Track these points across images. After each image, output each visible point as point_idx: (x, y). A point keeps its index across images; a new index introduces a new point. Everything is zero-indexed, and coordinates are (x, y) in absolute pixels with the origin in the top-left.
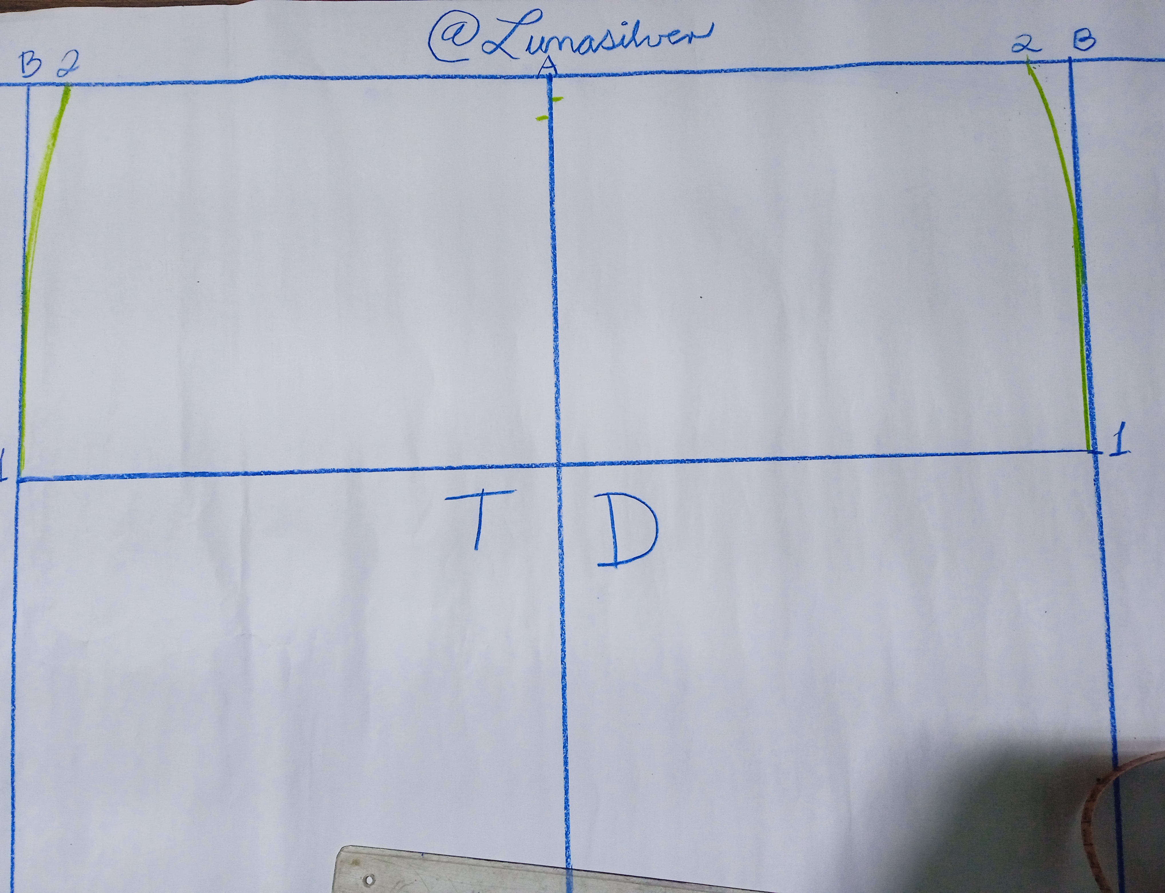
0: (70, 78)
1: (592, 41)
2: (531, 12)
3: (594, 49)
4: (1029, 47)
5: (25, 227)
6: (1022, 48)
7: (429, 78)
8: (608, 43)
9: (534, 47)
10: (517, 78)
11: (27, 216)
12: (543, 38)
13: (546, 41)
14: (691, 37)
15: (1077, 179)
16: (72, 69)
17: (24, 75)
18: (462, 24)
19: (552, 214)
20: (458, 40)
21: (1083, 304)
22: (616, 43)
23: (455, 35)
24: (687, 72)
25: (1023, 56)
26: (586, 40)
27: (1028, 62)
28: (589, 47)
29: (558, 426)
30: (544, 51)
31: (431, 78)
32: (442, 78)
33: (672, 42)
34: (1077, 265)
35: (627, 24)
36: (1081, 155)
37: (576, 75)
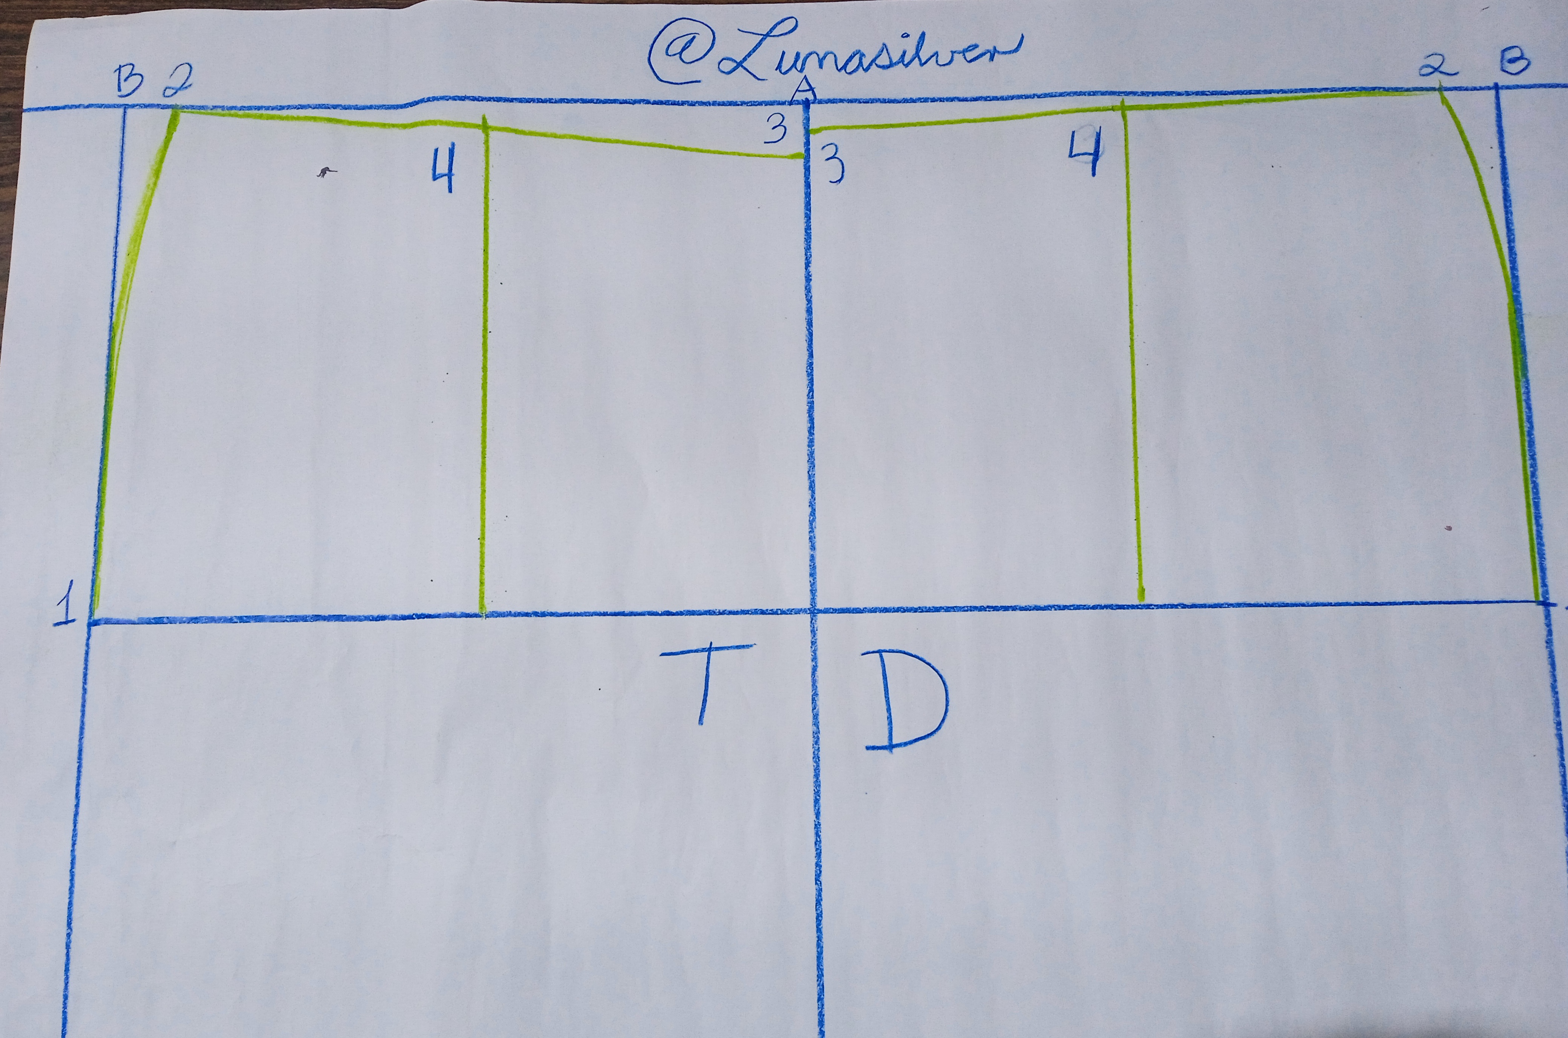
0: (181, 99)
1: (863, 58)
2: (782, 21)
3: (865, 68)
4: (1441, 69)
5: (113, 289)
6: (1431, 70)
7: (648, 104)
8: (884, 60)
9: (786, 65)
10: (764, 105)
11: (116, 275)
12: (798, 55)
13: (802, 57)
14: (993, 54)
15: (1511, 241)
16: (183, 87)
17: (120, 94)
18: (692, 35)
19: (808, 278)
20: (687, 55)
21: (1524, 404)
22: (894, 61)
23: (683, 49)
24: (988, 99)
25: (1434, 80)
26: (855, 55)
27: (1441, 89)
28: (858, 65)
29: (812, 558)
30: (799, 69)
31: (650, 103)
32: (665, 104)
33: (968, 60)
34: (1514, 353)
35: (908, 36)
36: (1514, 209)
37: (842, 101)
